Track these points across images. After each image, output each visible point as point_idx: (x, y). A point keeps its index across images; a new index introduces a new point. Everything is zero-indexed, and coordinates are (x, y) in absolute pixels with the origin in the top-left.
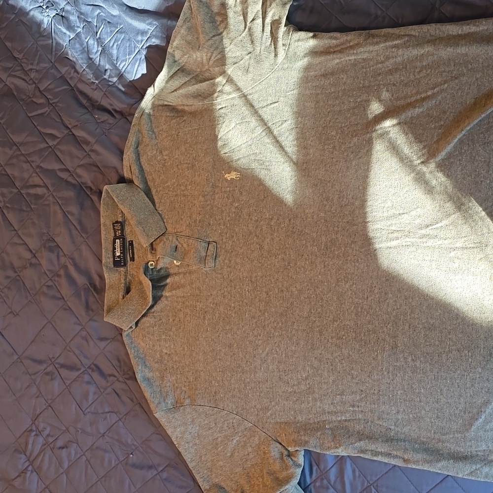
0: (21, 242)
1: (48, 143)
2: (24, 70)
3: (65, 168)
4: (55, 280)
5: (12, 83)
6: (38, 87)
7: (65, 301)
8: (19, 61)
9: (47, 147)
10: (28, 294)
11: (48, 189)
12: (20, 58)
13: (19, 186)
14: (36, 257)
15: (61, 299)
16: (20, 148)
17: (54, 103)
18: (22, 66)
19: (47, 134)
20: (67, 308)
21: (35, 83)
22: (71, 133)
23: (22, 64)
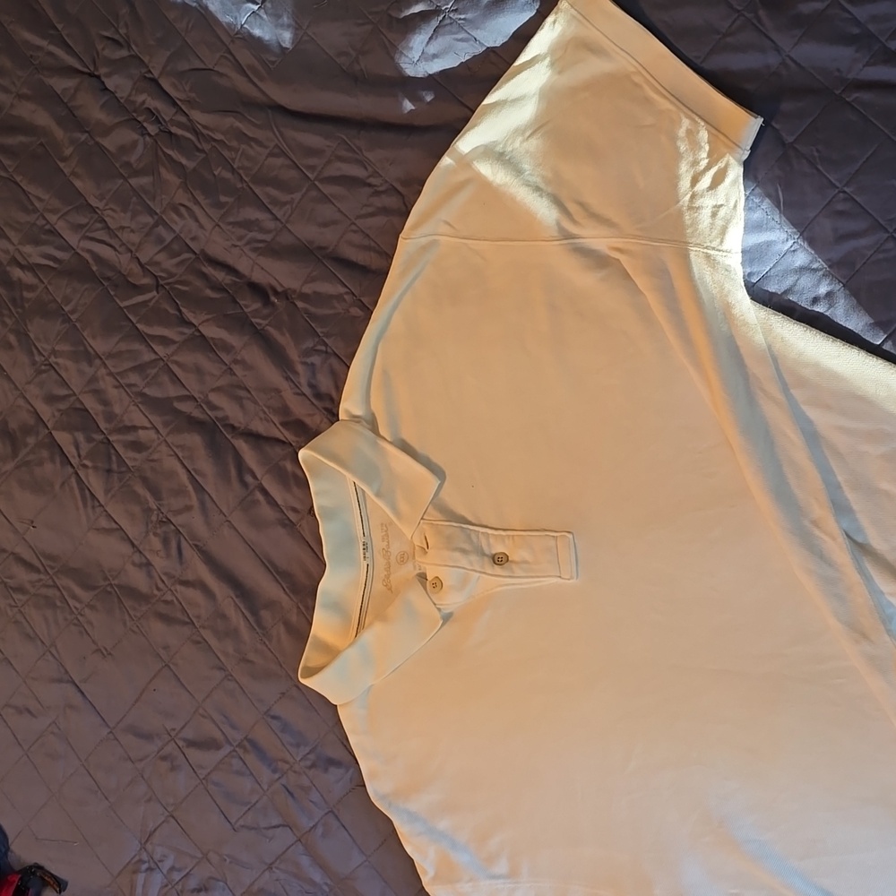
0: (115, 526)
1: (156, 353)
2: (109, 228)
3: (188, 393)
4: (176, 591)
5: (89, 251)
6: (137, 258)
7: (196, 627)
8: (99, 212)
9: (155, 360)
10: (127, 617)
11: (158, 432)
12: (101, 208)
13: (106, 429)
14: (140, 552)
15: (187, 623)
16: (106, 362)
17: (168, 284)
18: (105, 221)
19: (153, 337)
20: (199, 639)
21: (131, 252)
22: (197, 334)
23: (106, 219)
